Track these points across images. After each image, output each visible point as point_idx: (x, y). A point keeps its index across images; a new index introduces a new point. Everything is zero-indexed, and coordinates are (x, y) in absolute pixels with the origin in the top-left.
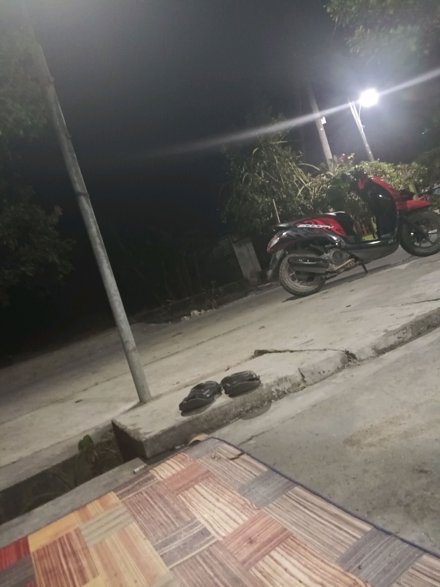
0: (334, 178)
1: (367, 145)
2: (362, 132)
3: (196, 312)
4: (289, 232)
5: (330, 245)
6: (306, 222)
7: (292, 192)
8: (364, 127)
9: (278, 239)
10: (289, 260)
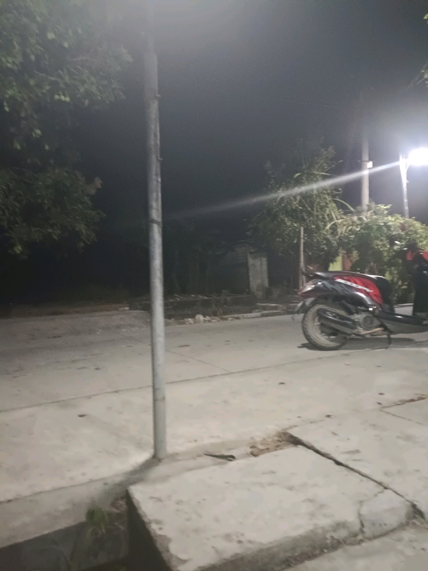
0: (367, 224)
1: (406, 200)
2: (405, 186)
3: (200, 317)
4: (325, 282)
5: (363, 308)
6: (345, 278)
7: (321, 224)
8: (408, 182)
9: (313, 286)
10: (318, 311)
